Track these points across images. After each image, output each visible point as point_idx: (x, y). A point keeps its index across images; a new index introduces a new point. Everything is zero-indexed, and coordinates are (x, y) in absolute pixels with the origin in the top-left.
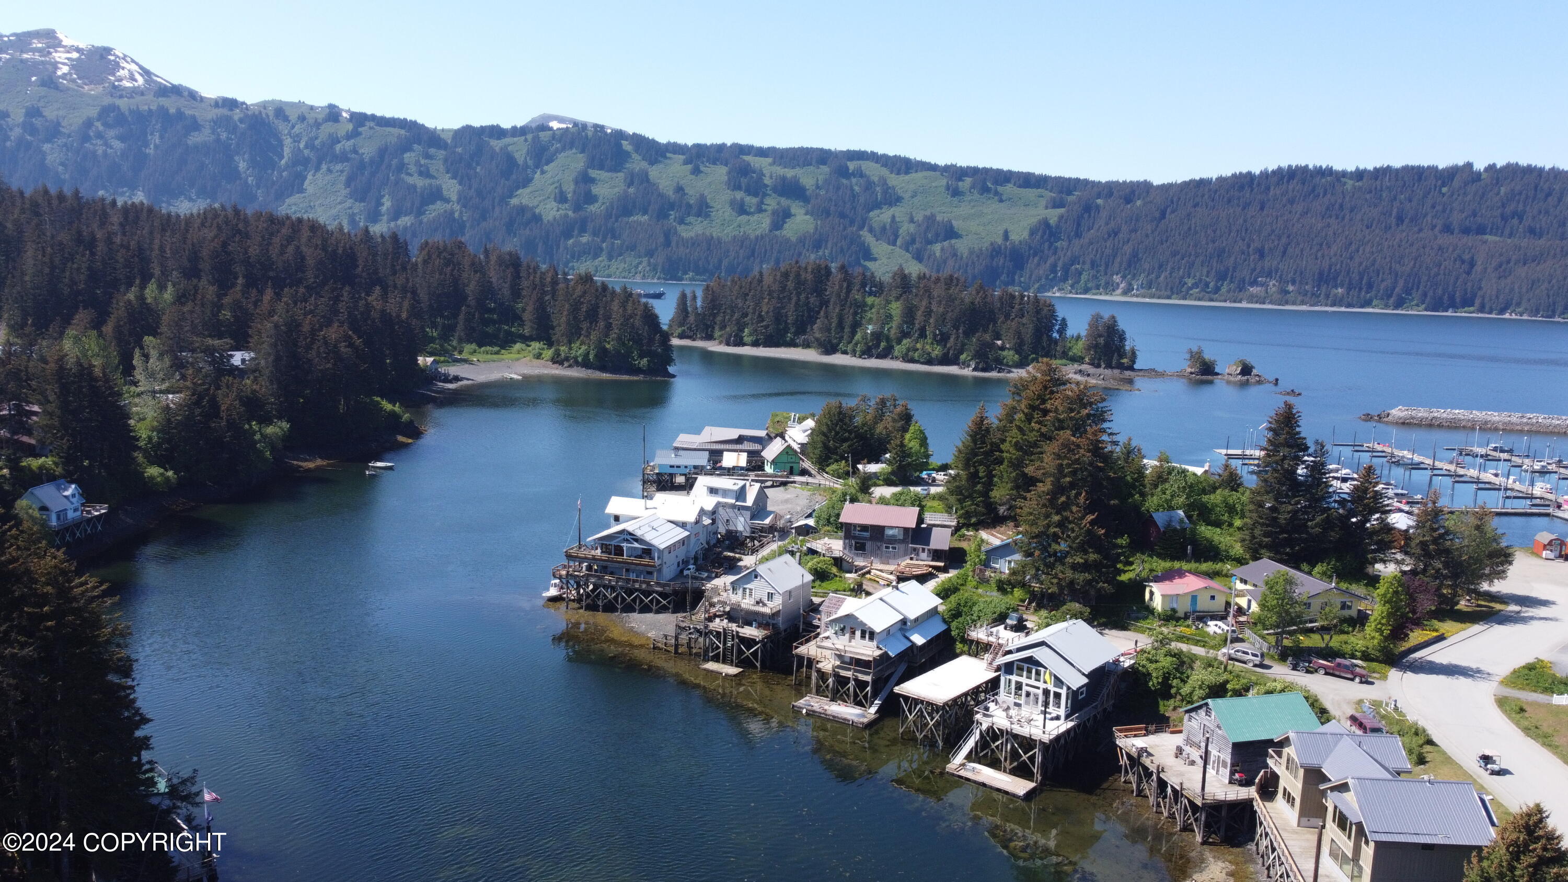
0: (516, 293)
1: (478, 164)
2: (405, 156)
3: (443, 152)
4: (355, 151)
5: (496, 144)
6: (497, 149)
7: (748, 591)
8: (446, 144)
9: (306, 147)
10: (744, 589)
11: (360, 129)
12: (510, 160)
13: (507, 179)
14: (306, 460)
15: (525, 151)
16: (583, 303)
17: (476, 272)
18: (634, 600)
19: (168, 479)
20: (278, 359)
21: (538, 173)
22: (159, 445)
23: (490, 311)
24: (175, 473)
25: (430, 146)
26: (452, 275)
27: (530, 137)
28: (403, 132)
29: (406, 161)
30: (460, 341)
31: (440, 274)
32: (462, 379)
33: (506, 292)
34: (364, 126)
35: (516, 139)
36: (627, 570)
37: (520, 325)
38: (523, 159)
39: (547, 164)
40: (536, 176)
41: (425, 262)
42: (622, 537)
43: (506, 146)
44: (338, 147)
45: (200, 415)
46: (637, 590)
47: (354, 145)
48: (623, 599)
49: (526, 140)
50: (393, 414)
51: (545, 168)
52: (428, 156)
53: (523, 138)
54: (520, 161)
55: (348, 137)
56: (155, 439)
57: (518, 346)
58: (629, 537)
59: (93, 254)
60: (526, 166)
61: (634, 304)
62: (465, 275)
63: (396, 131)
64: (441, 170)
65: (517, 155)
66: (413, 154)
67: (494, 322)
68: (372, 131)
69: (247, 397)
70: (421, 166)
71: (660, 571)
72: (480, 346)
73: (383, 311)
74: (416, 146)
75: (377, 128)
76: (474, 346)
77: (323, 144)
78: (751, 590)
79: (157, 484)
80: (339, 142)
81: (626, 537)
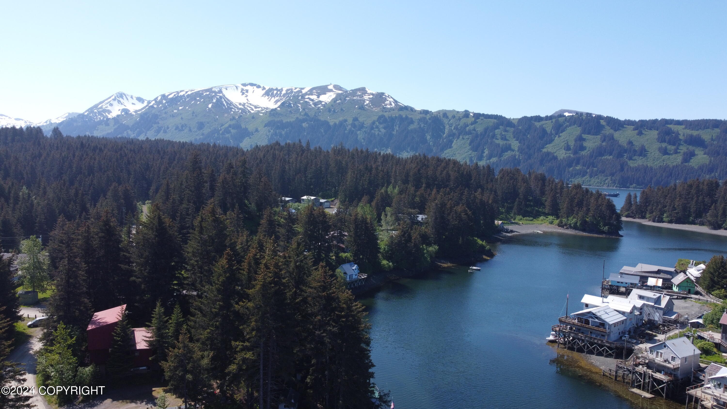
0: (543, 193)
1: (528, 134)
2: (496, 131)
3: (513, 129)
4: (474, 130)
5: (538, 124)
6: (538, 126)
7: (659, 354)
8: (514, 125)
9: (454, 129)
10: (658, 352)
11: (477, 120)
12: (544, 131)
13: (542, 140)
14: (444, 263)
15: (551, 127)
16: (575, 198)
17: (524, 183)
18: (594, 348)
19: (390, 266)
20: (436, 218)
21: (557, 136)
22: (388, 251)
23: (529, 201)
24: (392, 264)
25: (507, 126)
26: (513, 184)
27: (554, 120)
28: (495, 121)
29: (496, 133)
30: (515, 214)
31: (508, 183)
32: (514, 232)
33: (538, 192)
34: (479, 119)
35: (547, 122)
36: (591, 333)
37: (543, 208)
38: (550, 130)
39: (561, 133)
40: (556, 138)
41: (501, 178)
42: (589, 315)
43: (542, 125)
44: (467, 128)
45: (404, 240)
46: (595, 343)
47: (474, 127)
48: (588, 347)
49: (552, 122)
50: (482, 247)
51: (561, 134)
52: (506, 131)
53: (551, 121)
54: (549, 132)
55: (472, 124)
56: (387, 249)
57: (542, 218)
58: (593, 316)
59: (371, 174)
60: (551, 134)
61: (602, 199)
62: (519, 184)
63: (493, 120)
64: (511, 137)
65: (547, 129)
66: (499, 130)
67: (531, 206)
68: (482, 121)
69: (423, 234)
70: (503, 135)
71: (609, 335)
72: (524, 217)
73: (481, 199)
74: (501, 127)
75: (485, 119)
76: (521, 217)
77: (461, 127)
78: (661, 353)
79: (385, 267)
80: (468, 126)
81: (591, 315)
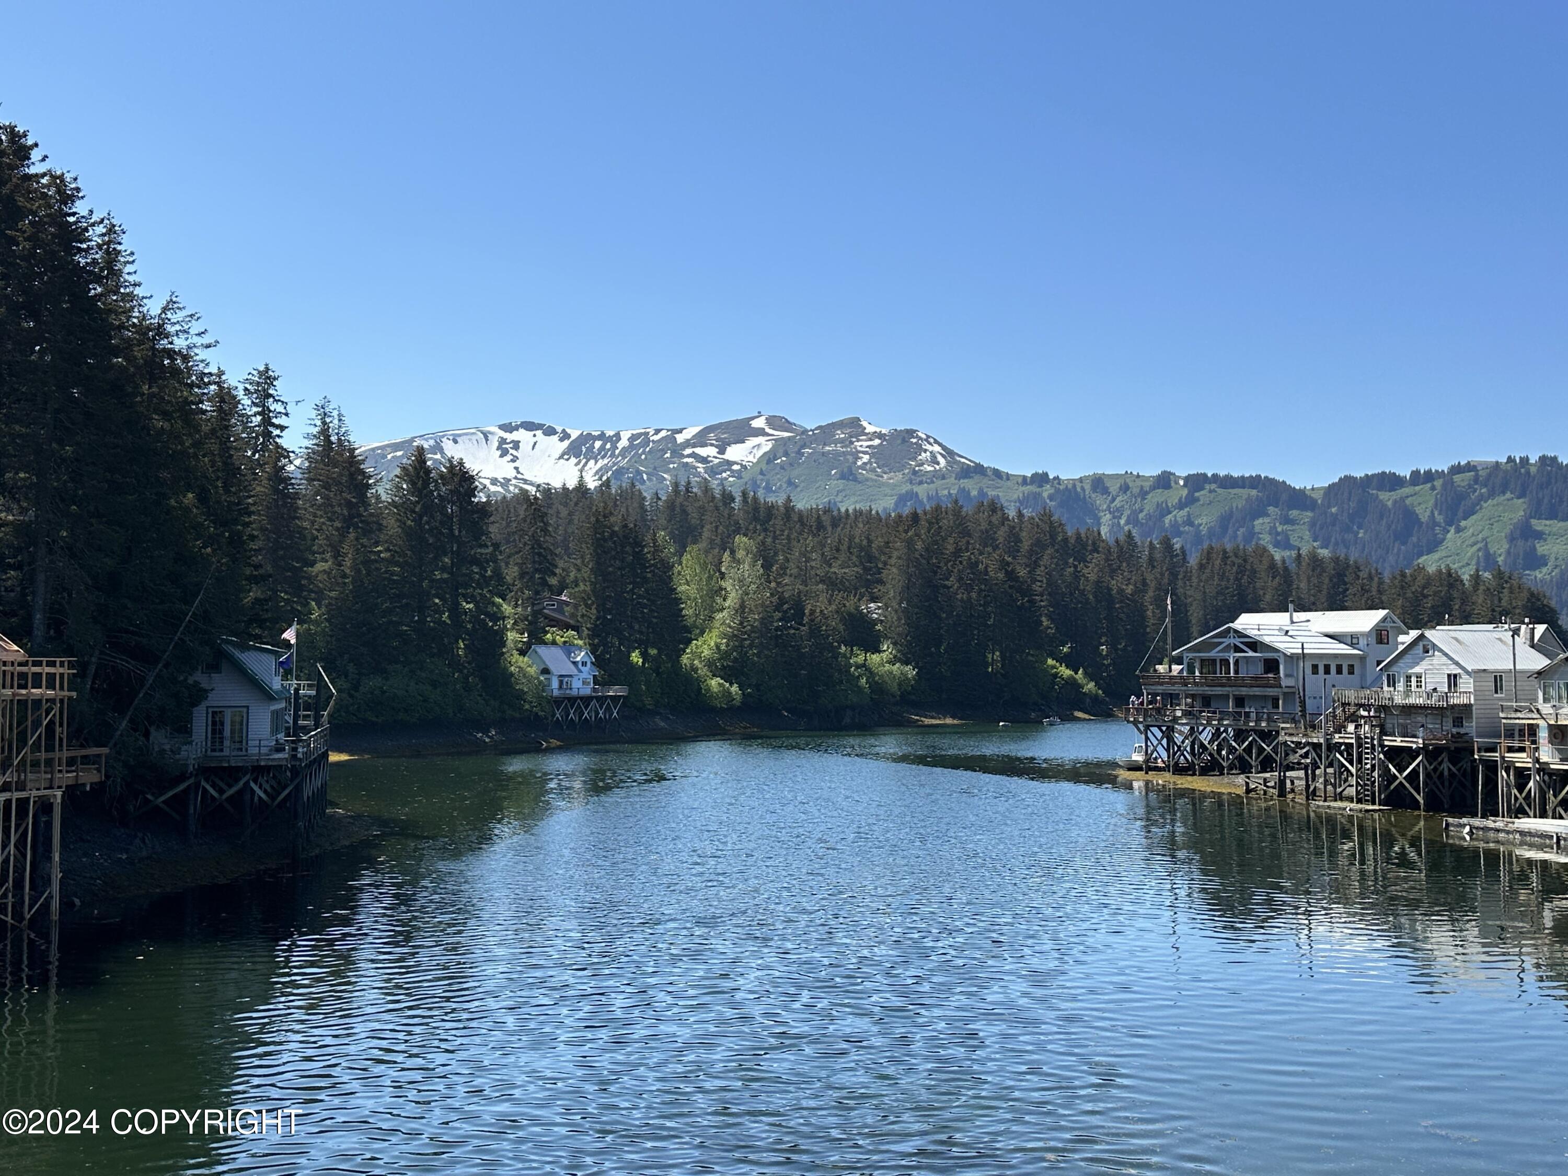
1: (1360, 527)
2: (1256, 522)
3: (1309, 514)
4: (1189, 522)
5: (1388, 498)
6: (1390, 504)
7: (1414, 679)
8: (1314, 501)
9: (1128, 523)
10: (1408, 678)
11: (1197, 494)
12: (1409, 517)
13: (1404, 543)
14: (932, 718)
15: (1431, 503)
18: (1248, 750)
19: (731, 695)
21: (1452, 530)
22: (730, 657)
24: (741, 691)
25: (1291, 508)
27: (1438, 483)
28: (1254, 492)
29: (1257, 529)
34: (1203, 489)
35: (1417, 488)
36: (1240, 701)
38: (1428, 513)
39: (1465, 519)
40: (1449, 536)
43: (1403, 499)
44: (1167, 520)
46: (1252, 731)
47: (1189, 515)
49: (1433, 488)
51: (1463, 523)
52: (1287, 521)
53: (1429, 485)
54: (1424, 517)
55: (1181, 506)
58: (1237, 641)
60: (1433, 523)
63: (1244, 492)
64: (1306, 537)
65: (1418, 510)
66: (1267, 520)
68: (1213, 495)
70: (1278, 534)
74: (1271, 509)
75: (1219, 490)
77: (1149, 517)
78: (1419, 677)
79: (715, 698)
80: (1170, 513)
